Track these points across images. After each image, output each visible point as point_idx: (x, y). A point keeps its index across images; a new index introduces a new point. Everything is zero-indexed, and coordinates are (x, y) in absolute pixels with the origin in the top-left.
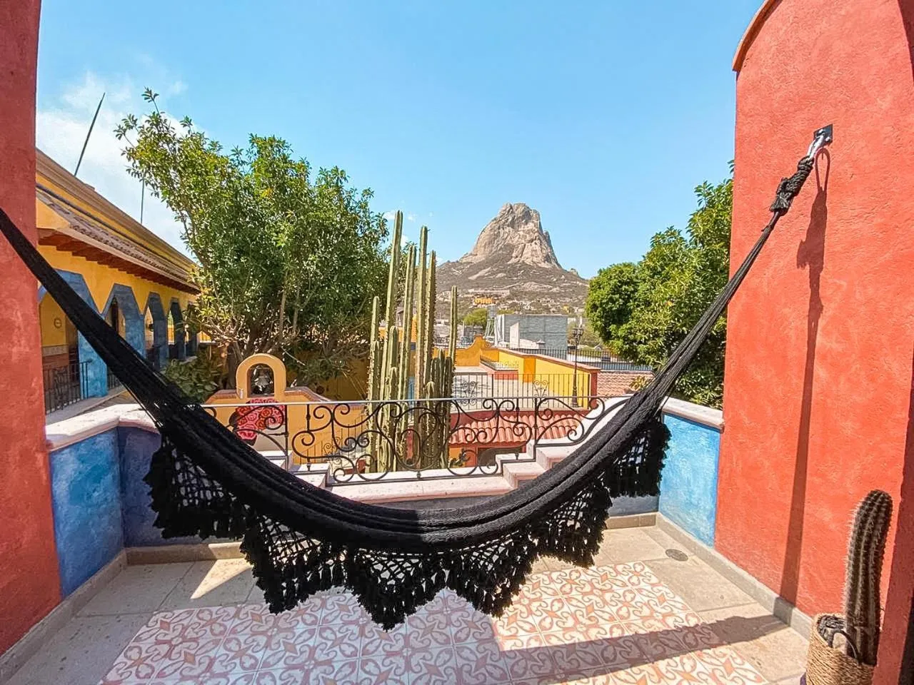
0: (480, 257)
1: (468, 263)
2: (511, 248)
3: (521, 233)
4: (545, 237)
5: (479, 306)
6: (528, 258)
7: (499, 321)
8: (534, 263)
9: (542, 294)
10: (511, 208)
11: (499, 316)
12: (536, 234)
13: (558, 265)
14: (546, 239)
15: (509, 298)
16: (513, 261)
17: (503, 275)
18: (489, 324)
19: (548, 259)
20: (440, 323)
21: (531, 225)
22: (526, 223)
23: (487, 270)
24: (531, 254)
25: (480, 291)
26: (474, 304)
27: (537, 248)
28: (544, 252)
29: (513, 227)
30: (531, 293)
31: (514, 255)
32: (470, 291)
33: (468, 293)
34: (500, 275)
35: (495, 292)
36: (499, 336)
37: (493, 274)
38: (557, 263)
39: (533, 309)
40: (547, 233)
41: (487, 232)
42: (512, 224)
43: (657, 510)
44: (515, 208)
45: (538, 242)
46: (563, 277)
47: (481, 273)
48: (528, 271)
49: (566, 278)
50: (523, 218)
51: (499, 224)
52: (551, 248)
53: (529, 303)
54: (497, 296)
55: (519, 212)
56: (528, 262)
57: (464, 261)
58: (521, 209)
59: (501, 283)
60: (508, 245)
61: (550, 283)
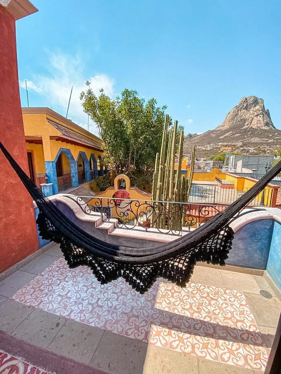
0: (227, 127)
1: (220, 130)
2: (244, 120)
3: (251, 112)
4: (266, 113)
5: (224, 151)
6: (254, 125)
7: (232, 159)
8: (258, 127)
9: (262, 144)
10: (246, 99)
11: (232, 156)
12: (261, 112)
13: (274, 127)
14: (267, 113)
15: (241, 146)
16: (245, 127)
17: (239, 135)
18: (226, 160)
19: (267, 124)
20: (201, 160)
21: (258, 107)
22: (255, 106)
23: (229, 133)
24: (257, 123)
25: (225, 144)
26: (221, 150)
27: (261, 119)
28: (265, 120)
29: (246, 109)
30: (254, 143)
31: (246, 124)
32: (219, 144)
33: (219, 145)
34: (237, 135)
35: (233, 144)
36: (231, 167)
37: (233, 135)
38: (273, 126)
39: (255, 151)
40: (268, 110)
41: (231, 113)
42: (246, 108)
43: (265, 269)
44: (248, 100)
45: (261, 116)
46: (276, 134)
47: (226, 135)
48: (253, 132)
49: (278, 134)
50: (253, 103)
51: (238, 108)
52: (270, 118)
53: (253, 148)
54: (234, 146)
55: (250, 101)
56: (254, 127)
57: (217, 129)
58: (252, 99)
59: (237, 139)
60: (243, 119)
61: (267, 137)
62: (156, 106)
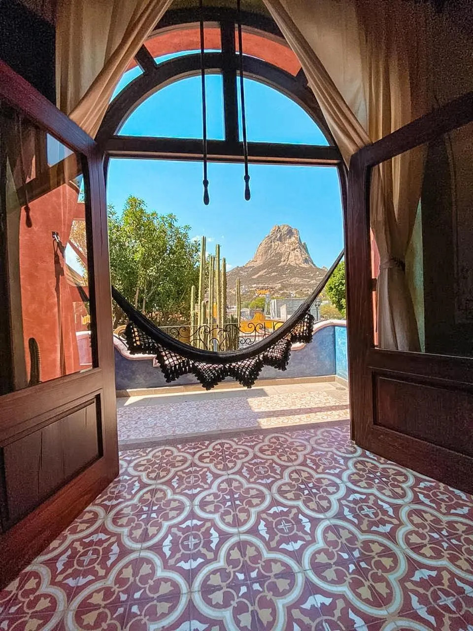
0: (259, 263)
1: (251, 267)
2: (280, 255)
3: (287, 245)
4: (303, 247)
5: (260, 296)
6: (292, 261)
7: (273, 304)
8: (297, 264)
9: (303, 286)
10: (279, 228)
11: (273, 301)
12: (298, 245)
13: (314, 265)
14: (305, 247)
15: (280, 289)
16: (282, 264)
17: (276, 274)
18: (266, 306)
19: (306, 261)
20: (233, 308)
21: (293, 239)
22: (290, 237)
23: (264, 271)
24: (295, 259)
25: (261, 286)
26: (256, 295)
27: (299, 254)
28: (303, 256)
29: (281, 241)
30: (295, 285)
31: (282, 260)
32: (254, 286)
33: (252, 287)
34: (273, 274)
35: (270, 286)
36: (273, 315)
37: (268, 274)
38: (313, 263)
39: (297, 296)
40: (305, 244)
41: (263, 245)
42: (280, 239)
44: (281, 228)
45: (298, 250)
46: (318, 273)
47: (260, 273)
48: (293, 270)
49: (320, 273)
50: (287, 234)
51: (271, 240)
52: (308, 254)
53: (294, 292)
54: (272, 288)
55: (284, 230)
56: (292, 264)
57: (248, 266)
58: (286, 228)
59: (274, 279)
60: (278, 253)
61: (309, 277)
62: (176, 224)
